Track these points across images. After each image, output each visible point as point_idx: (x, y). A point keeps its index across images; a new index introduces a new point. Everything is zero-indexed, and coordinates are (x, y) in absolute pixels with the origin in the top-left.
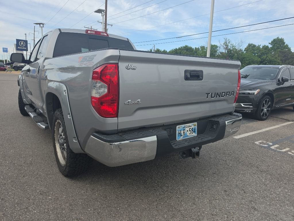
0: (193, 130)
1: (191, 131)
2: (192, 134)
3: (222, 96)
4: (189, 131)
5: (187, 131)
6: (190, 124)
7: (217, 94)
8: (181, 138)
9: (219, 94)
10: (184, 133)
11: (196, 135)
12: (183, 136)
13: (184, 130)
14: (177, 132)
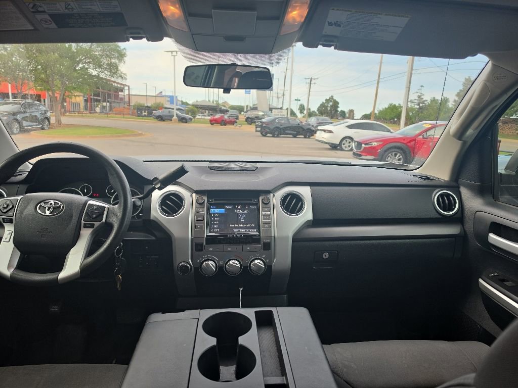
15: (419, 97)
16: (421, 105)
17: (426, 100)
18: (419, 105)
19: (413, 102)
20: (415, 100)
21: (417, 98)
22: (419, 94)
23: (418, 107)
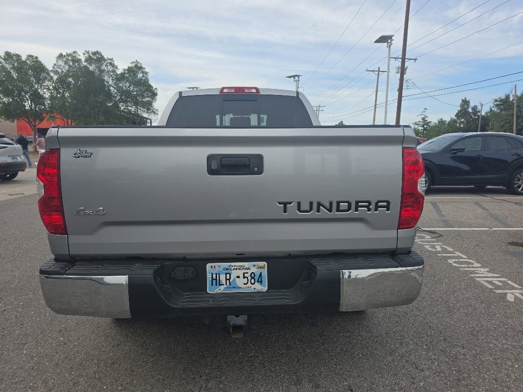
0: (256, 278)
1: (250, 278)
2: (253, 286)
3: (338, 210)
4: (242, 276)
5: (238, 277)
6: (246, 264)
7: (319, 204)
8: (221, 289)
9: (328, 205)
10: (226, 279)
11: (265, 289)
12: (225, 286)
13: (226, 274)
14: (209, 276)
15: (423, 119)
16: (425, 126)
17: (430, 122)
18: (423, 126)
19: (418, 124)
20: (420, 122)
21: (421, 121)
22: (423, 116)
23: (423, 128)
